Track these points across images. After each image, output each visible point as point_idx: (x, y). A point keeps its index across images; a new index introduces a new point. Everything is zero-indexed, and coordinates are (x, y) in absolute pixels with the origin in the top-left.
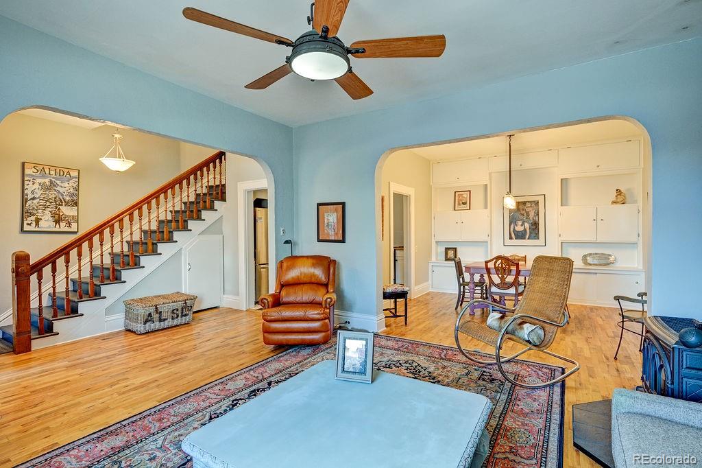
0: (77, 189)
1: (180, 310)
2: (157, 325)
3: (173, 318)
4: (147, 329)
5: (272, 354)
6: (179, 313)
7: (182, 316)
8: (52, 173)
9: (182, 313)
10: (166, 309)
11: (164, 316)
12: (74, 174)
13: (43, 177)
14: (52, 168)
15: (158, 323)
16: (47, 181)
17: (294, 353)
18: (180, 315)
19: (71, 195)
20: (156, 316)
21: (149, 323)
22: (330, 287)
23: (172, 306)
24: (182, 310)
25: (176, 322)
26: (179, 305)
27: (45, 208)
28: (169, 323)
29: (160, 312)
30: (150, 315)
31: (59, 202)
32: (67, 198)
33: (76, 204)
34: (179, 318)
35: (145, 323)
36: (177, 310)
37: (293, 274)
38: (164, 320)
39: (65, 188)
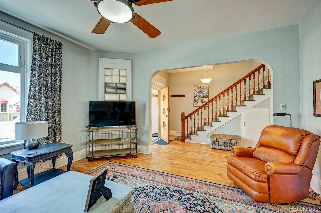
0: (208, 92)
1: (228, 143)
2: (218, 147)
3: (225, 146)
4: (214, 147)
5: (228, 185)
6: (228, 144)
7: (230, 146)
8: (201, 87)
9: (230, 145)
10: (222, 141)
11: (221, 144)
12: (207, 86)
13: (199, 89)
14: (201, 86)
15: (218, 146)
16: (200, 90)
17: (236, 193)
18: (229, 146)
19: (206, 94)
20: (217, 143)
21: (214, 145)
22: (297, 158)
23: (224, 141)
24: (230, 144)
25: (226, 148)
26: (228, 141)
27: (199, 99)
28: (223, 147)
29: (219, 142)
30: (214, 141)
31: (203, 97)
32: (205, 95)
33: (208, 97)
34: (228, 147)
35: (212, 144)
36: (227, 143)
37: (267, 139)
38: (221, 146)
39: (205, 92)
